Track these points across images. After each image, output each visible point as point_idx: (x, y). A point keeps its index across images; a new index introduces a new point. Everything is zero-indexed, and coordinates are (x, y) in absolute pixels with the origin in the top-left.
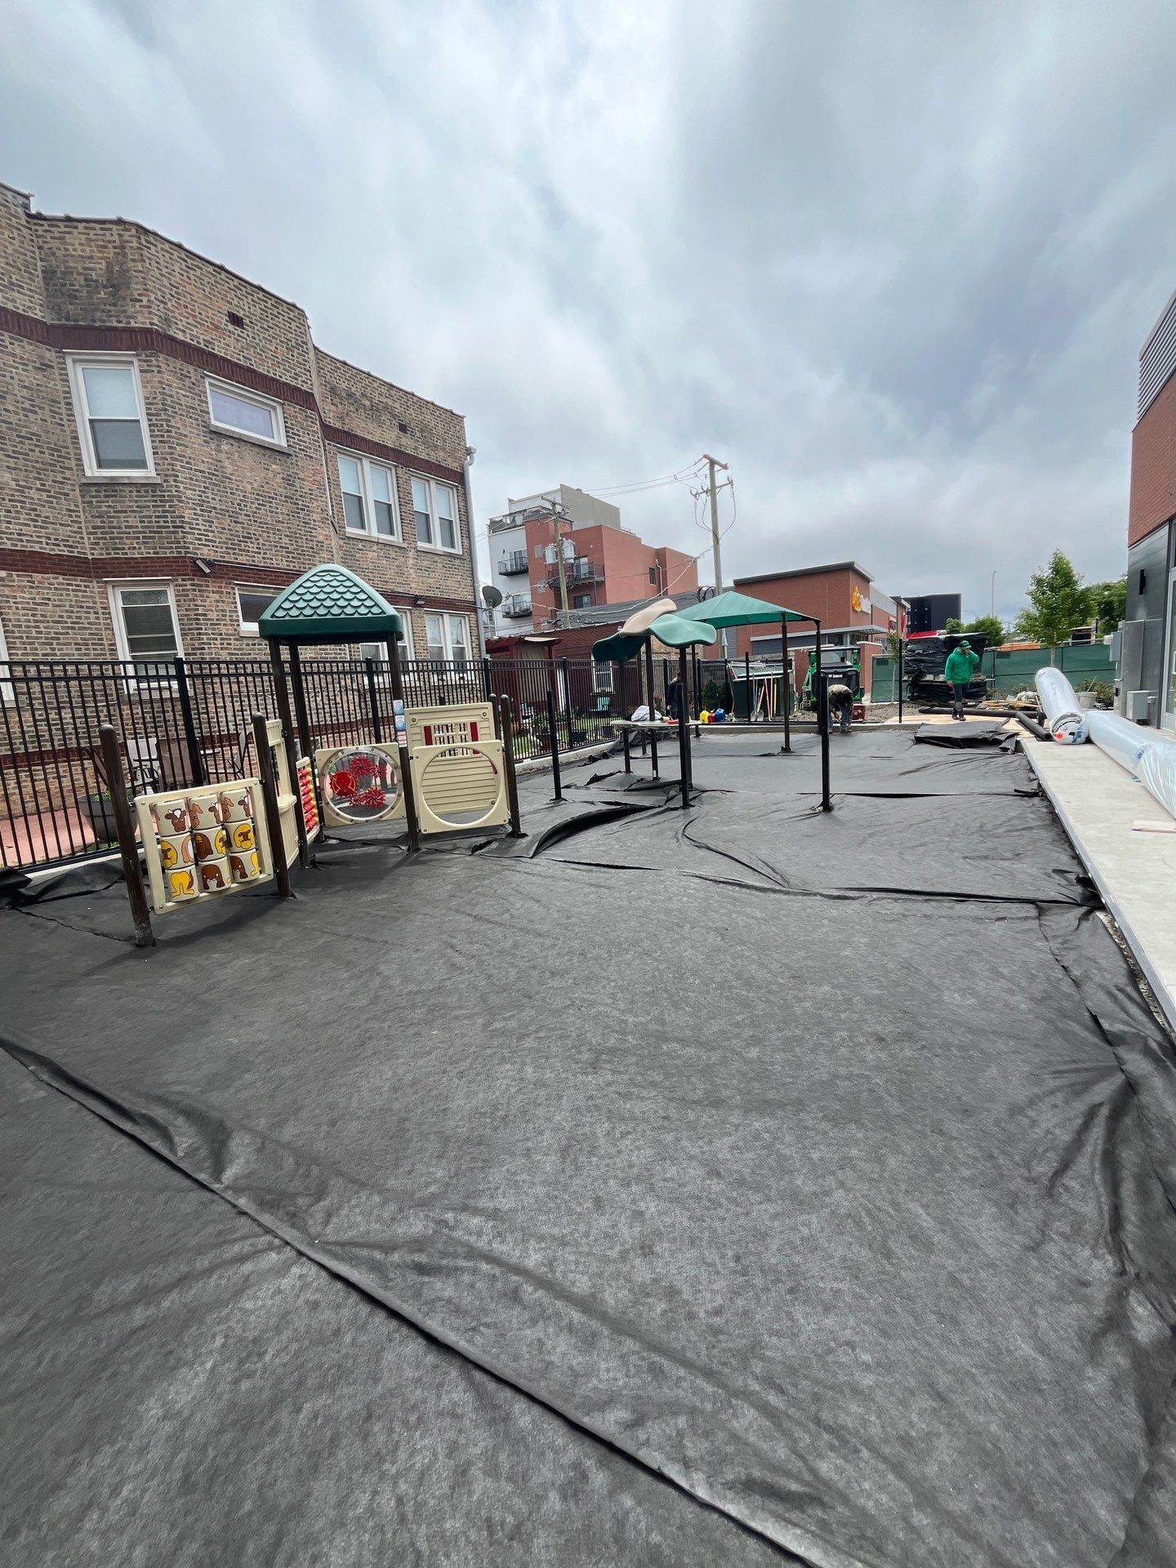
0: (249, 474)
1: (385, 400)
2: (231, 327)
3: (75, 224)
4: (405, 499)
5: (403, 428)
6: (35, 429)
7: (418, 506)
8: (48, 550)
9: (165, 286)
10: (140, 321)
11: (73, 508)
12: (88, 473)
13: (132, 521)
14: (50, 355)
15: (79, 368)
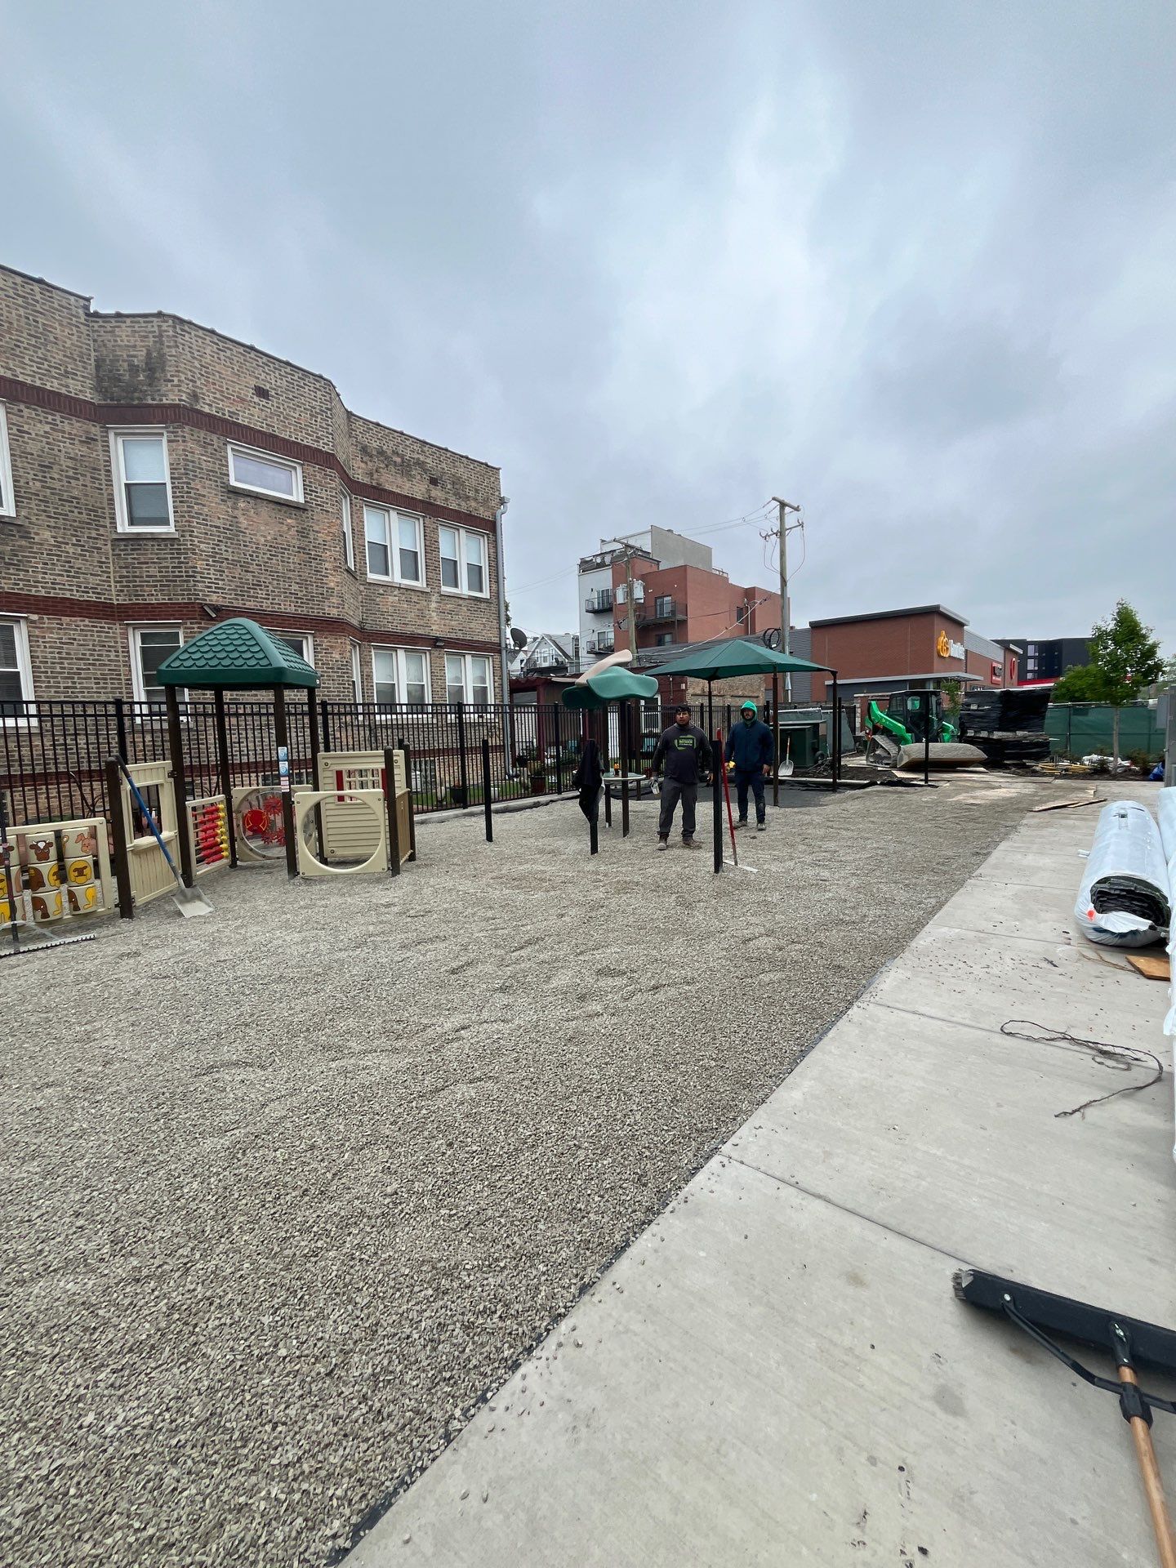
0: (262, 529)
1: (416, 456)
2: (256, 399)
3: (125, 319)
4: (431, 546)
5: (434, 482)
6: (76, 493)
7: (445, 552)
8: (77, 596)
9: (195, 367)
10: (172, 398)
11: (104, 560)
12: (120, 530)
13: (153, 571)
14: (95, 430)
15: (120, 440)
